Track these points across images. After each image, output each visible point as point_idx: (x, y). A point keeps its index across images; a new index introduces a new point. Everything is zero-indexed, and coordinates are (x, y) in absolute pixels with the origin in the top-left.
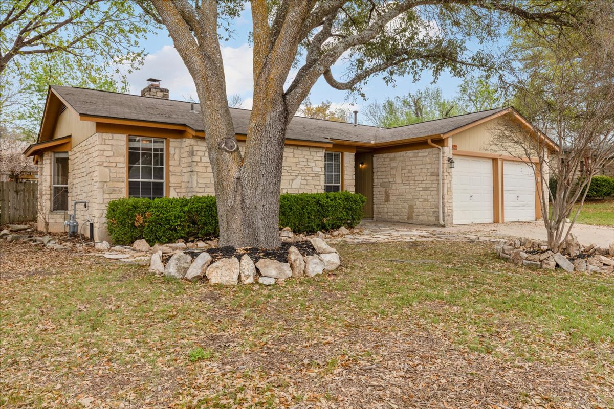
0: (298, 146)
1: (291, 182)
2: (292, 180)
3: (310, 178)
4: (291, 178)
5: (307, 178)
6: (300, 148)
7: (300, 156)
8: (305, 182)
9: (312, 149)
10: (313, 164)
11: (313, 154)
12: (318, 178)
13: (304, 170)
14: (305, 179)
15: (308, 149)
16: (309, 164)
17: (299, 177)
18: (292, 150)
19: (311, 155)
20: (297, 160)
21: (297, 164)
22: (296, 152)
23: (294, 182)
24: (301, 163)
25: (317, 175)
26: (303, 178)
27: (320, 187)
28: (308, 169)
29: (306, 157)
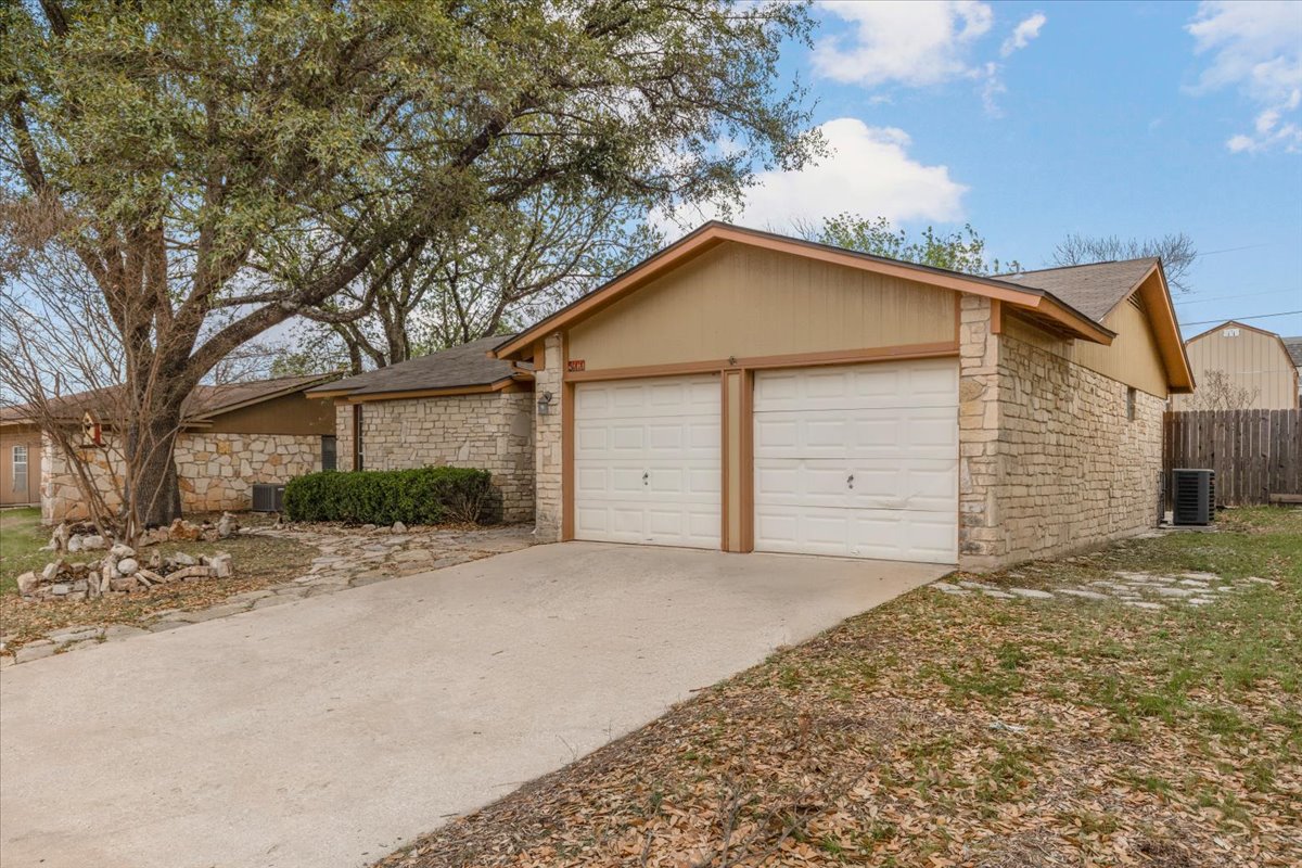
0: (464, 395)
1: (457, 451)
2: (459, 448)
3: (482, 444)
4: (457, 444)
5: (477, 444)
6: (468, 398)
7: (468, 411)
8: (474, 450)
9: (484, 397)
10: (486, 421)
11: (486, 404)
12: (493, 443)
13: (472, 431)
14: (474, 446)
15: (477, 397)
17: (468, 443)
18: (457, 403)
20: (464, 417)
21: (464, 422)
22: (463, 404)
23: (461, 451)
24: (469, 421)
25: (492, 438)
26: (472, 444)
27: (496, 457)
28: (479, 430)
29: (476, 410)
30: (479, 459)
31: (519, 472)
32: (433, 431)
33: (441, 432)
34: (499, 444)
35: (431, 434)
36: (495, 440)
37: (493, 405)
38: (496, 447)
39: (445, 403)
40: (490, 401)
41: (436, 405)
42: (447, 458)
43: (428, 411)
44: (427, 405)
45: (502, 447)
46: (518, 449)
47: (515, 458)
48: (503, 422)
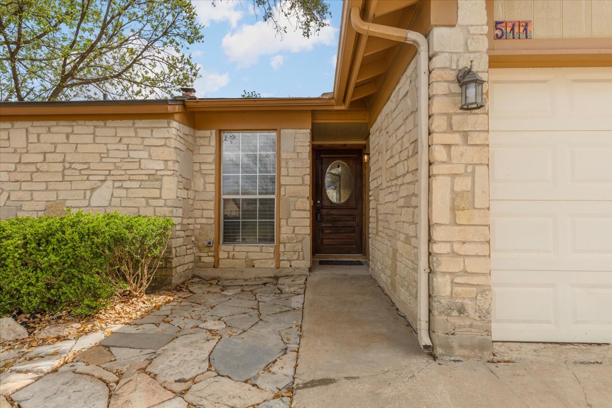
1: (88, 193)
2: (93, 190)
3: (135, 184)
4: (88, 185)
5: (126, 185)
6: (110, 123)
7: (110, 140)
8: (123, 193)
9: (139, 123)
10: (144, 154)
12: (157, 184)
13: (117, 168)
14: (121, 187)
15: (129, 123)
16: (132, 154)
17: (109, 183)
18: (91, 130)
19: (136, 136)
20: (103, 149)
21: (102, 156)
23: (96, 193)
24: (112, 154)
25: (154, 178)
26: (117, 184)
27: (161, 203)
28: (130, 166)
29: (125, 141)
30: (130, 204)
31: (186, 221)
32: (45, 167)
33: (59, 167)
34: (165, 186)
35: (38, 170)
36: (160, 180)
37: (155, 135)
38: (161, 189)
39: (69, 130)
40: (152, 129)
41: (49, 132)
42: (68, 204)
43: (33, 138)
44: (31, 130)
45: (170, 188)
46: (183, 193)
47: (180, 204)
48: (173, 157)
